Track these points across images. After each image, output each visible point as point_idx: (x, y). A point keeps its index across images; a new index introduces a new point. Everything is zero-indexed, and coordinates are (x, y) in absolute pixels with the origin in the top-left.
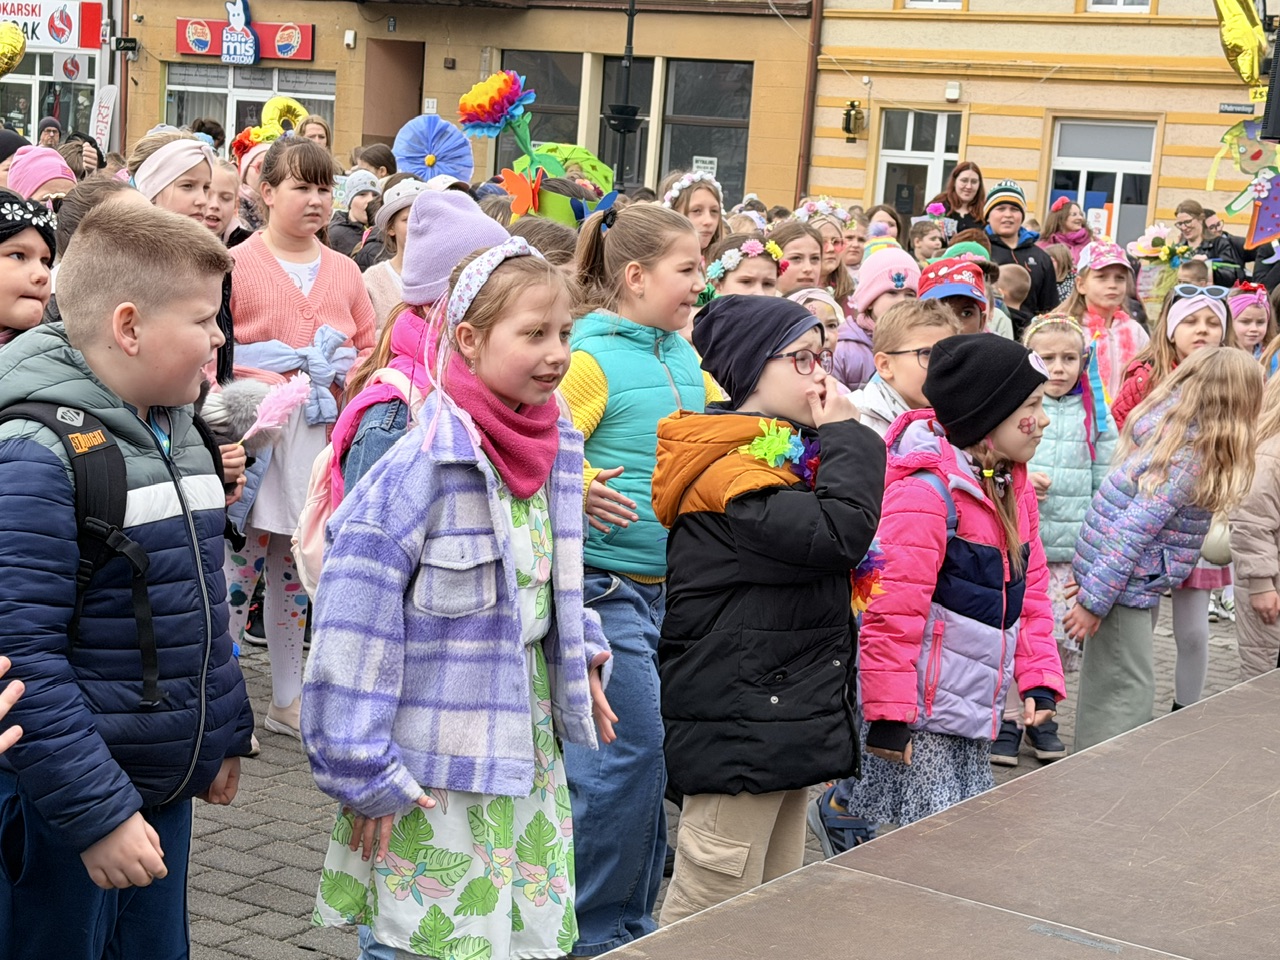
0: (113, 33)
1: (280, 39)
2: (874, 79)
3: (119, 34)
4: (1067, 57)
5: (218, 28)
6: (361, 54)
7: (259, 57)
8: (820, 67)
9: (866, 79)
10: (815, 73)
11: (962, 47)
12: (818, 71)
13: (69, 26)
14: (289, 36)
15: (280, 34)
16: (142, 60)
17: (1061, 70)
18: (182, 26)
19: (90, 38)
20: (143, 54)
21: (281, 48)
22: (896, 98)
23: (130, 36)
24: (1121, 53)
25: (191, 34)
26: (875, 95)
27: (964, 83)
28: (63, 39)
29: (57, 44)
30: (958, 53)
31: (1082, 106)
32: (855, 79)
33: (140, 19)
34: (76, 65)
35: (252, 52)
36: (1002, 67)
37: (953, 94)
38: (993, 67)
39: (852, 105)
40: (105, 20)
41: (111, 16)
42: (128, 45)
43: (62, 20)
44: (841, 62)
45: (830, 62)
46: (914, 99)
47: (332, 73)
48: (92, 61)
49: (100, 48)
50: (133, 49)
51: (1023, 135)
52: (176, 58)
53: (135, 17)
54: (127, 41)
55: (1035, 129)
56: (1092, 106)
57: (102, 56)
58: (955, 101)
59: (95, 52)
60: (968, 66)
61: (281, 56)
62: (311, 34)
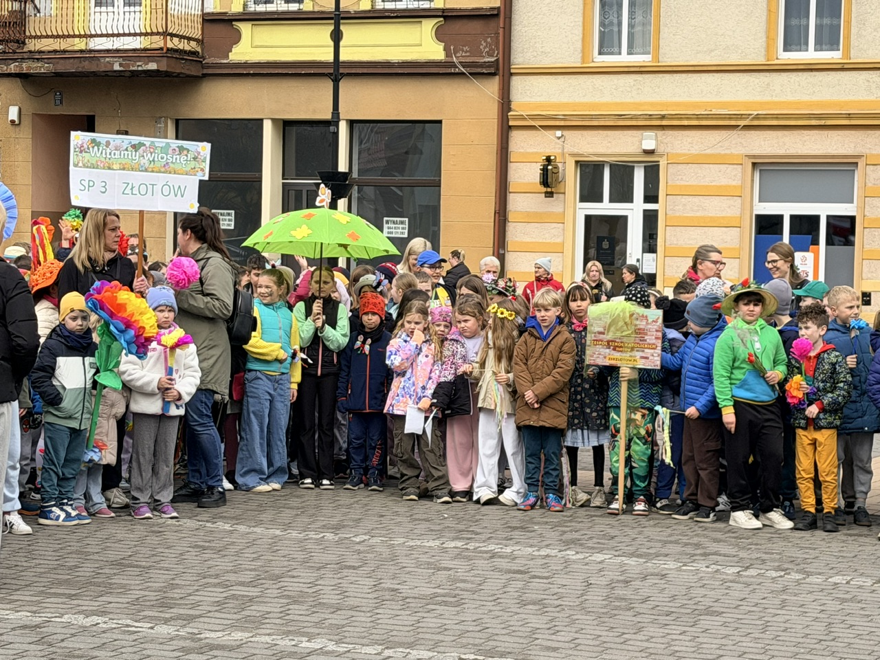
2: (566, 133)
4: (762, 104)
6: (27, 130)
8: (511, 123)
9: (559, 133)
10: (505, 130)
11: (656, 98)
12: (510, 127)
17: (757, 117)
22: (591, 151)
24: (815, 98)
26: (569, 148)
27: (660, 133)
30: (652, 104)
31: (781, 152)
32: (549, 134)
36: (698, 117)
37: (649, 144)
38: (688, 117)
39: (548, 159)
44: (533, 117)
45: (522, 118)
46: (609, 152)
51: (724, 182)
55: (734, 176)
56: (792, 151)
58: (651, 152)
60: (663, 117)
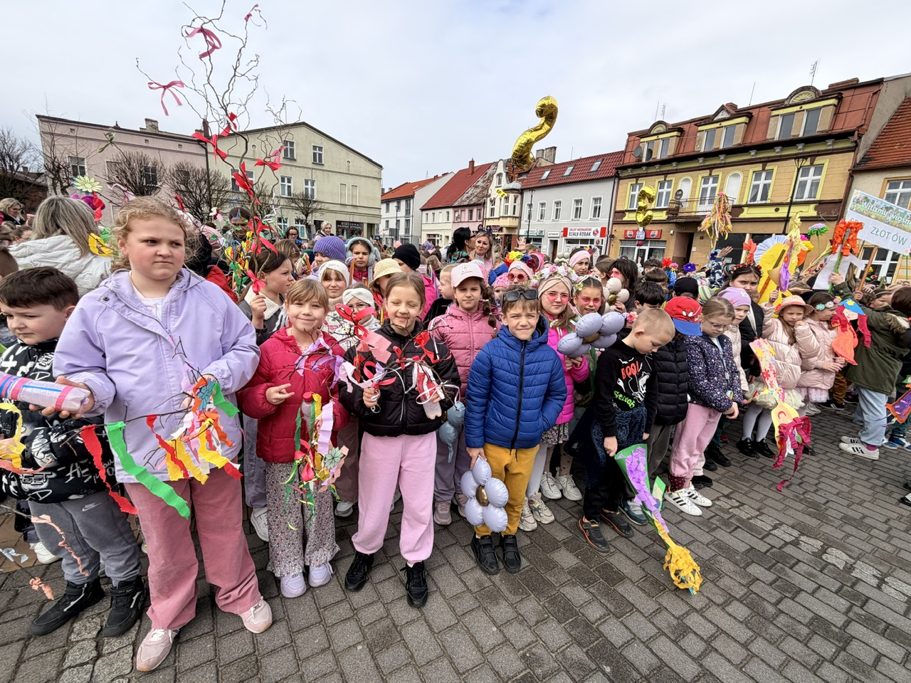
0: (608, 234)
1: (652, 233)
3: (610, 234)
5: (635, 232)
6: (675, 236)
7: (646, 238)
13: (598, 233)
14: (654, 232)
16: (615, 240)
18: (626, 231)
19: (602, 235)
20: (615, 238)
21: (652, 235)
23: (612, 234)
25: (628, 233)
28: (596, 236)
29: (594, 237)
33: (615, 230)
35: (644, 237)
40: (607, 231)
42: (612, 236)
47: (665, 241)
48: (603, 240)
49: (605, 237)
52: (623, 239)
57: (605, 239)
59: (603, 238)
61: (652, 237)
62: (660, 232)
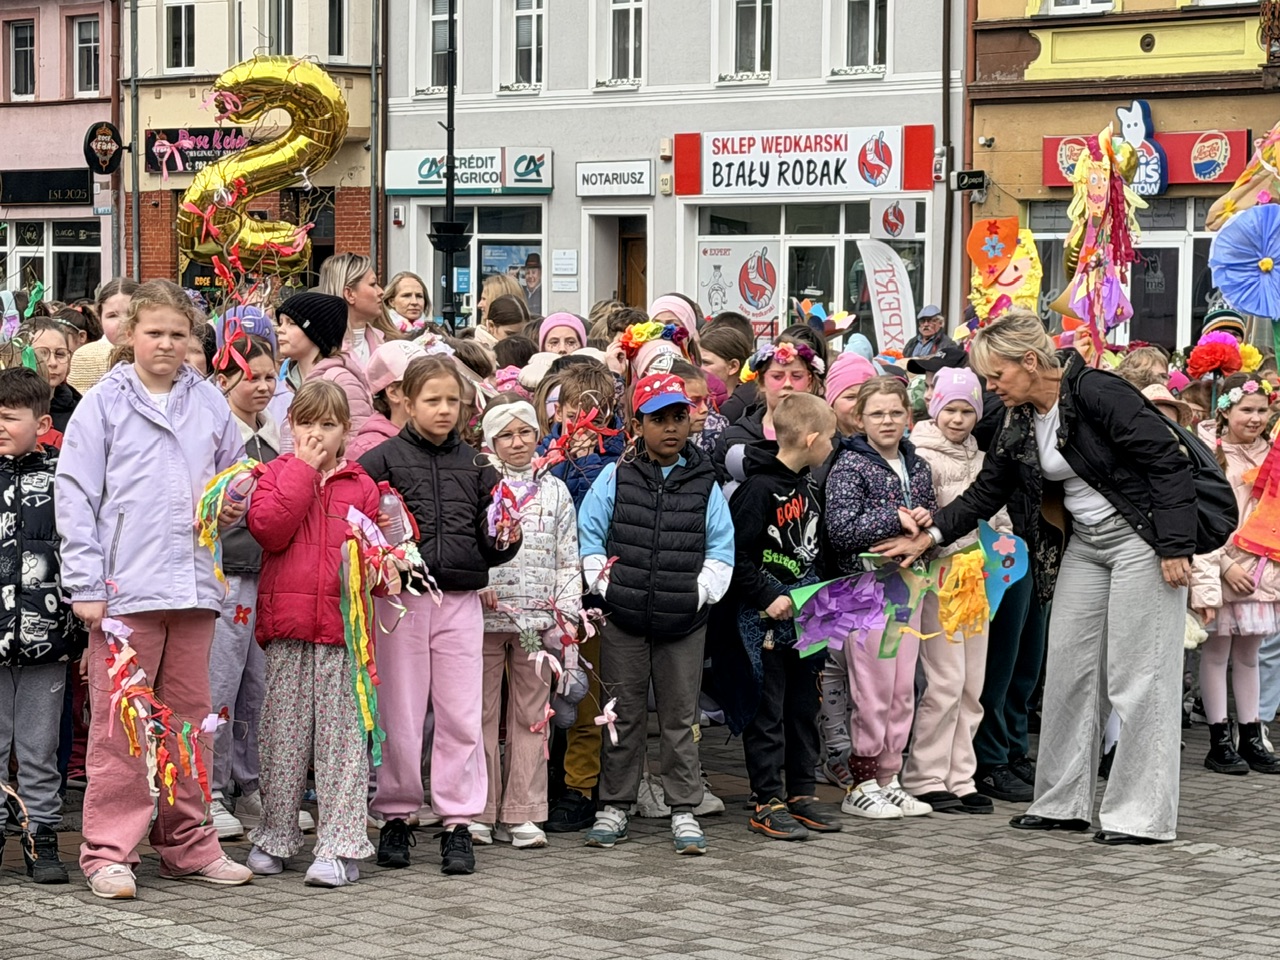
0: (950, 167)
1: (1198, 154)
3: (959, 167)
13: (889, 162)
14: (1213, 149)
15: (1197, 146)
16: (992, 201)
18: (1051, 147)
19: (917, 175)
20: (994, 191)
21: (1201, 168)
23: (976, 168)
25: (1065, 158)
28: (879, 180)
29: (869, 187)
33: (989, 143)
34: (899, 215)
35: (1156, 176)
40: (939, 148)
41: (947, 141)
42: (974, 181)
43: (877, 152)
48: (921, 207)
49: (931, 188)
50: (979, 186)
52: (1040, 194)
53: (982, 141)
54: (972, 175)
59: (927, 196)
61: (1201, 179)
62: (1245, 143)
